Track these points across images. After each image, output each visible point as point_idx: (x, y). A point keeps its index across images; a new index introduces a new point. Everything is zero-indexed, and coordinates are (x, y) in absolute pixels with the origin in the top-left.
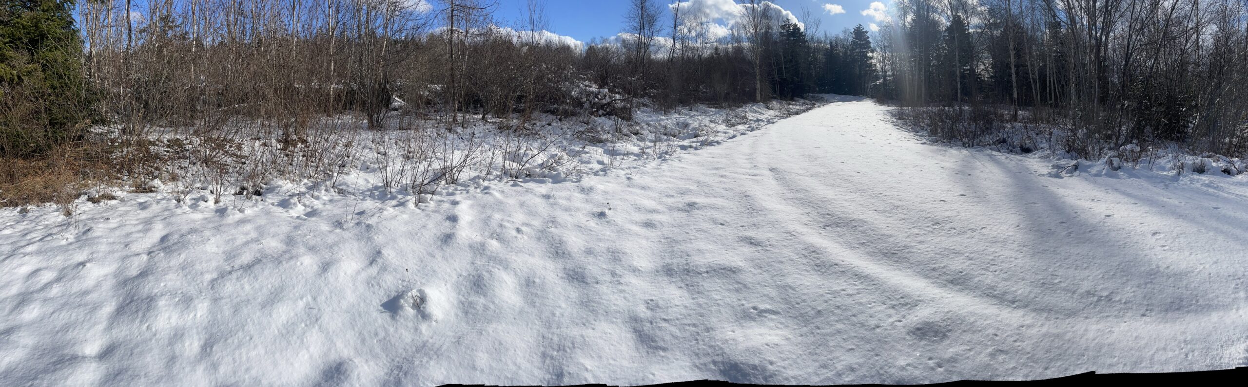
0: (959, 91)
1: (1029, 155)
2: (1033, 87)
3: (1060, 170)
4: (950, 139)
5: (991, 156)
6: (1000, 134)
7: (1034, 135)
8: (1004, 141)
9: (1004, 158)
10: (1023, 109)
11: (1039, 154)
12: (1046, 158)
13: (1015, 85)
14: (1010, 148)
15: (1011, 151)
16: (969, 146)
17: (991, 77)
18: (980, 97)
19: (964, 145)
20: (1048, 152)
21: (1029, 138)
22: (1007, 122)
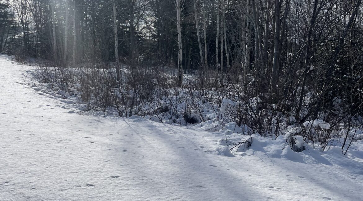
0: (116, 51)
1: (195, 126)
2: (200, 48)
3: (230, 147)
4: (105, 107)
5: (152, 127)
6: (163, 102)
7: (201, 103)
8: (166, 109)
9: (166, 129)
10: (189, 73)
11: (206, 125)
12: (214, 130)
13: (180, 46)
14: (173, 118)
15: (174, 121)
16: (126, 115)
17: (154, 36)
18: (140, 58)
19: (120, 114)
20: (216, 124)
21: (195, 106)
22: (171, 87)
